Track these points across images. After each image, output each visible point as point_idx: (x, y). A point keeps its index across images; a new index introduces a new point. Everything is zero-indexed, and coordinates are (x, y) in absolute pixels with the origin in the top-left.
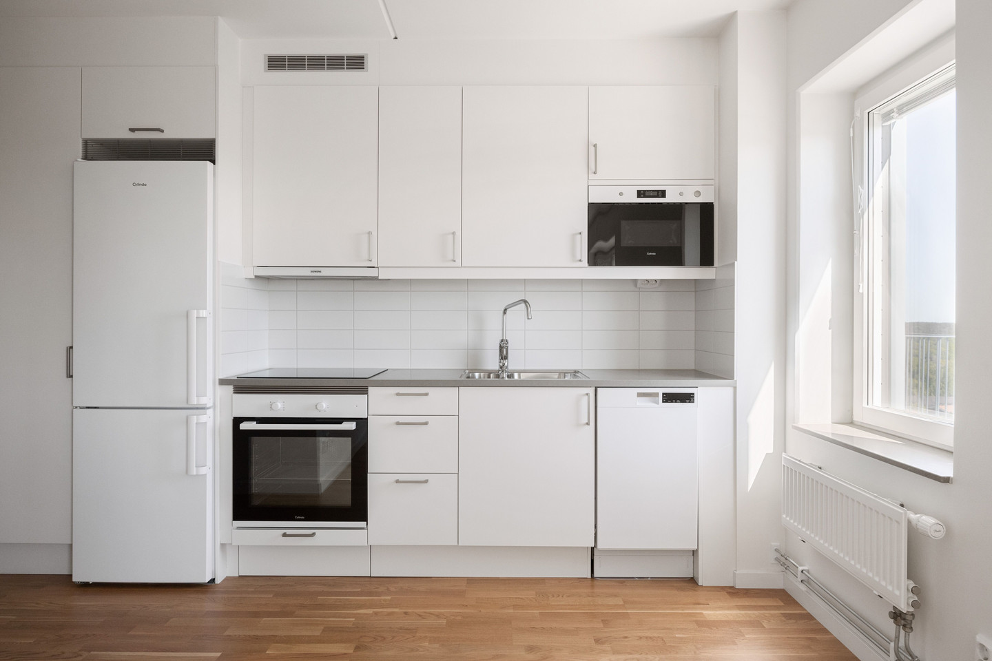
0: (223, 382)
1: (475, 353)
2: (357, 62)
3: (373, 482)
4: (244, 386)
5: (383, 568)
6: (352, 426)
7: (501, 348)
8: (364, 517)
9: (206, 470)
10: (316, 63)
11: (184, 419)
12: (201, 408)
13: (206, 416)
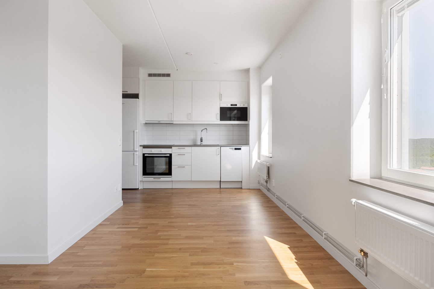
0: (140, 146)
1: (195, 141)
2: (168, 75)
3: (173, 167)
4: (145, 147)
5: (175, 186)
6: (169, 155)
7: (201, 139)
8: (171, 175)
9: (137, 164)
10: (159, 75)
11: (133, 154)
12: (136, 151)
13: (137, 153)
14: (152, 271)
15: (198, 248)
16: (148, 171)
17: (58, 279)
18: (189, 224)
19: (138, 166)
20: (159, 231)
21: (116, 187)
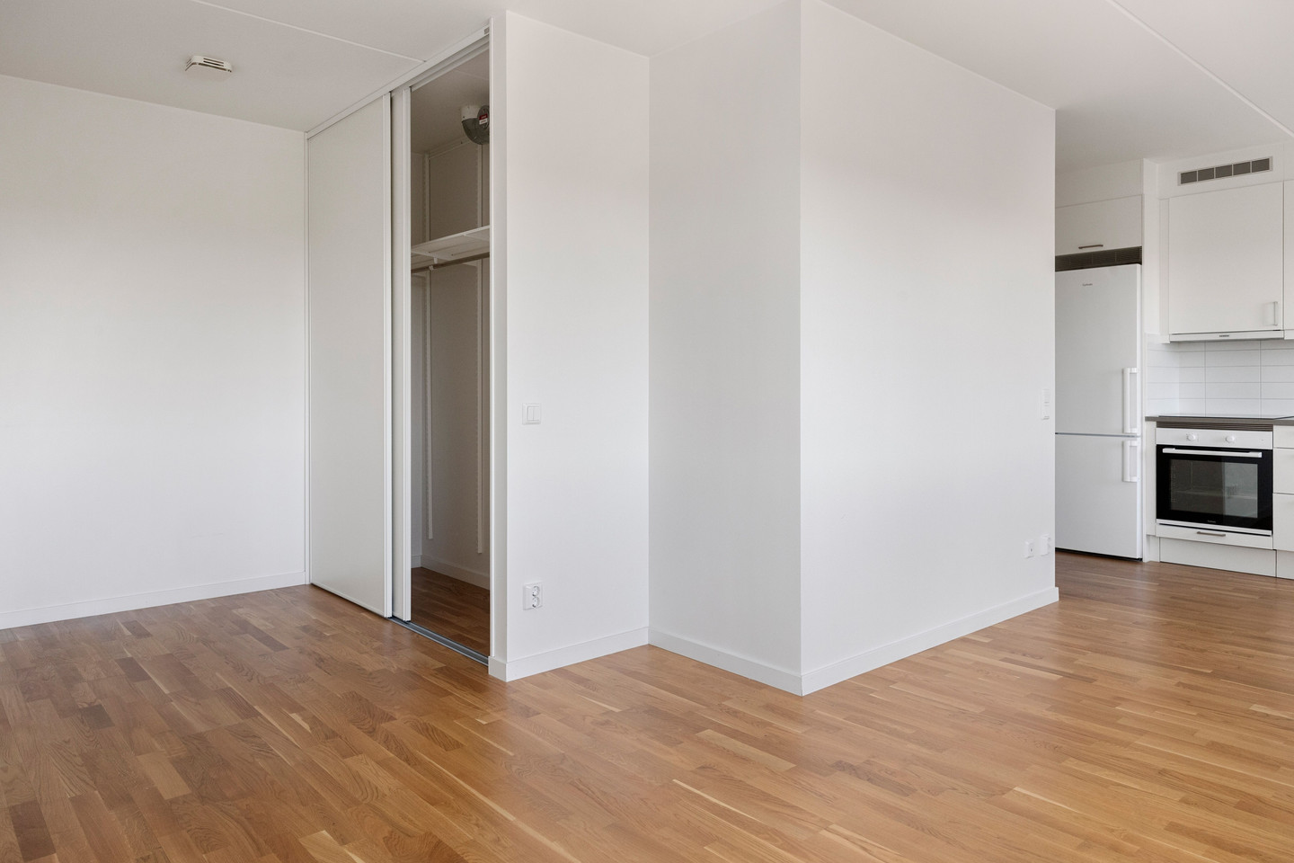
0: (1148, 419)
2: (1263, 165)
3: (1277, 499)
4: (1164, 422)
6: (1259, 455)
8: (1270, 527)
9: (1136, 479)
10: (1224, 171)
11: (1120, 444)
12: (1133, 436)
13: (1137, 443)
14: (1029, 797)
15: (1232, 791)
16: (1175, 505)
17: (805, 733)
18: (1255, 708)
19: (1139, 485)
20: (1124, 699)
21: (1027, 543)
